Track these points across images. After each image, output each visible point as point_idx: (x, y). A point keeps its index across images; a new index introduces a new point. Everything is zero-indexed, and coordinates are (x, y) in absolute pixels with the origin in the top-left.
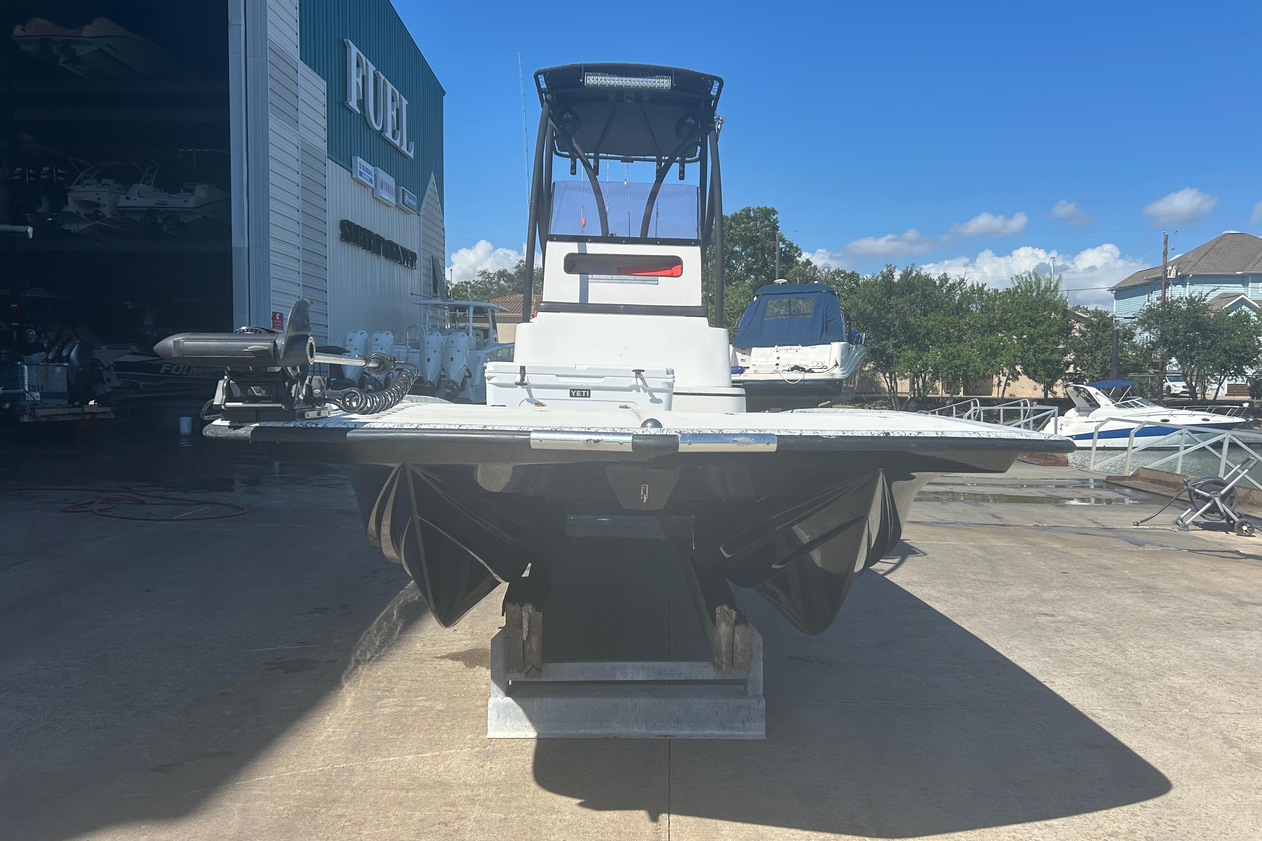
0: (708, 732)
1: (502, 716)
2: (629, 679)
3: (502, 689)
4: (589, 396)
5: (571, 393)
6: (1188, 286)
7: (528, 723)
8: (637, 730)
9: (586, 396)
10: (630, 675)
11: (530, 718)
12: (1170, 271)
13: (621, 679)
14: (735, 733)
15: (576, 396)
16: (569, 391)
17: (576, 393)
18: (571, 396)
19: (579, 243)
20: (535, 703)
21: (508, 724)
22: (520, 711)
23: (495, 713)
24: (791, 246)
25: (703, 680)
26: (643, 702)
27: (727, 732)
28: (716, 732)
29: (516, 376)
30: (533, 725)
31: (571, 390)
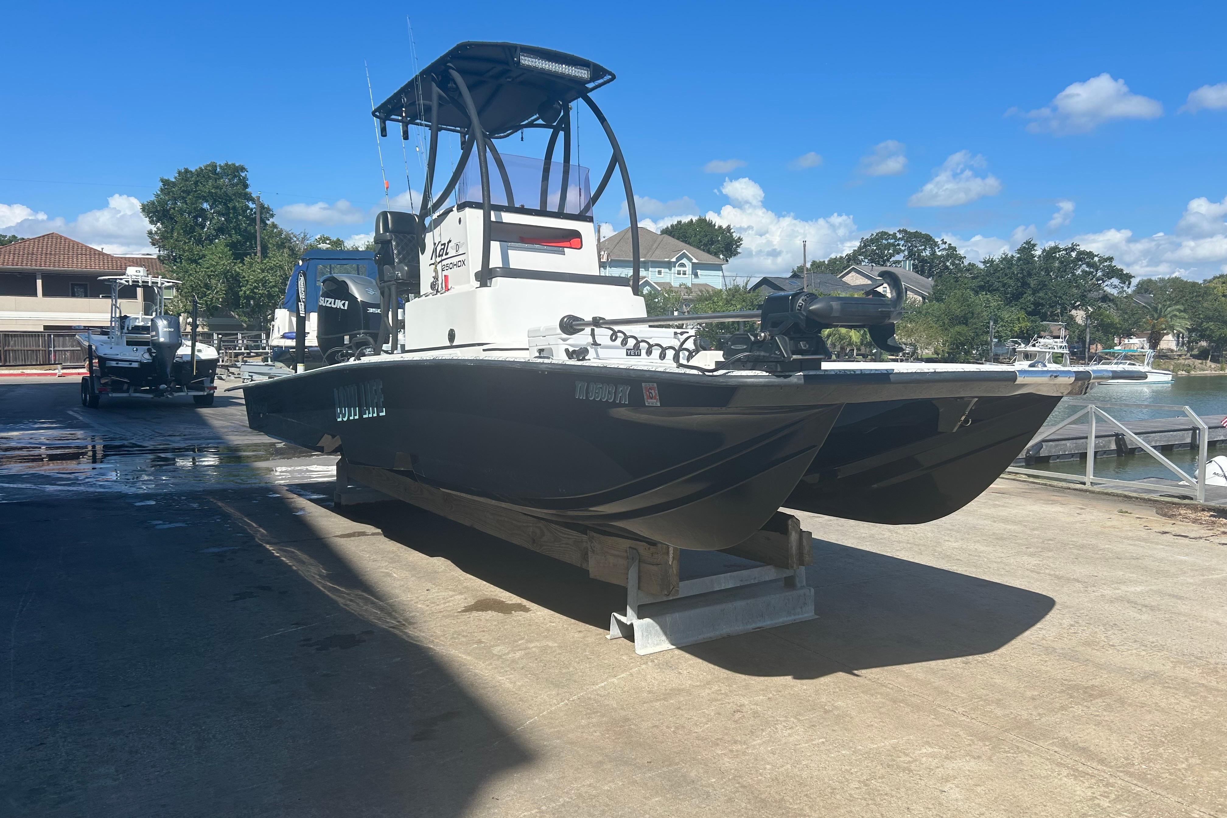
0: (781, 620)
1: (645, 634)
2: (723, 588)
3: (635, 613)
4: (640, 355)
5: (627, 353)
6: (608, 268)
7: (664, 638)
8: (738, 628)
9: (638, 355)
10: (723, 585)
11: (666, 634)
12: (603, 255)
13: (718, 589)
14: (797, 617)
15: (630, 355)
16: (625, 350)
17: (630, 353)
18: (627, 355)
19: (496, 212)
20: (667, 619)
21: (650, 641)
22: (658, 628)
23: (640, 633)
24: (262, 207)
25: (770, 581)
26: (740, 604)
27: (793, 617)
28: (785, 619)
29: (588, 338)
30: (668, 638)
31: (627, 349)
